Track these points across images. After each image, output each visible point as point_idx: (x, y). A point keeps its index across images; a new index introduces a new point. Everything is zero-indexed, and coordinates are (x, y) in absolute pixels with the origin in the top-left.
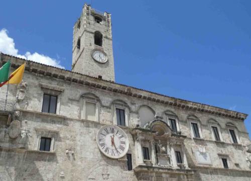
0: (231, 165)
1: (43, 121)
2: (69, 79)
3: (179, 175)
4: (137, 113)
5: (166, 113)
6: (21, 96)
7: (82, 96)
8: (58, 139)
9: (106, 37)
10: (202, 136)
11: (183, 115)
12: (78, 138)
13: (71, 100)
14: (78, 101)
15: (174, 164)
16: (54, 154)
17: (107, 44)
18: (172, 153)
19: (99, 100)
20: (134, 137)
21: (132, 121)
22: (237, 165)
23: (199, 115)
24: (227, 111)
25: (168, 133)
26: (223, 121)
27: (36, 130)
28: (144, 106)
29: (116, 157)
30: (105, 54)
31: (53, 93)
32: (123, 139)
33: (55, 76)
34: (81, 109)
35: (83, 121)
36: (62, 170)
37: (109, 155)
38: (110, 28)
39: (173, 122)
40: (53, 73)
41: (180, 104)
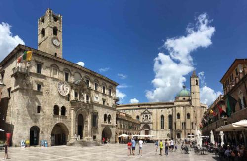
0: (105, 104)
1: (38, 77)
2: (46, 57)
3: (86, 105)
4: (73, 76)
5: (86, 77)
6: (28, 65)
7: (52, 66)
8: (43, 86)
9: (59, 31)
10: (98, 90)
11: (93, 79)
12: (50, 85)
13: (47, 68)
14: (50, 68)
15: (85, 100)
16: (42, 92)
17: (59, 35)
18: (85, 96)
19: (58, 68)
20: (72, 87)
21: (71, 79)
22: (108, 104)
23: (99, 80)
24: (112, 81)
25: (86, 87)
26: (108, 85)
27: (35, 81)
28: (77, 72)
29: (64, 95)
30: (59, 41)
31: (40, 64)
32: (67, 87)
33: (41, 55)
34: (51, 72)
35: (52, 78)
36: (45, 99)
37: (62, 94)
38: (62, 25)
39: (88, 82)
40: (40, 53)
41: (93, 74)
